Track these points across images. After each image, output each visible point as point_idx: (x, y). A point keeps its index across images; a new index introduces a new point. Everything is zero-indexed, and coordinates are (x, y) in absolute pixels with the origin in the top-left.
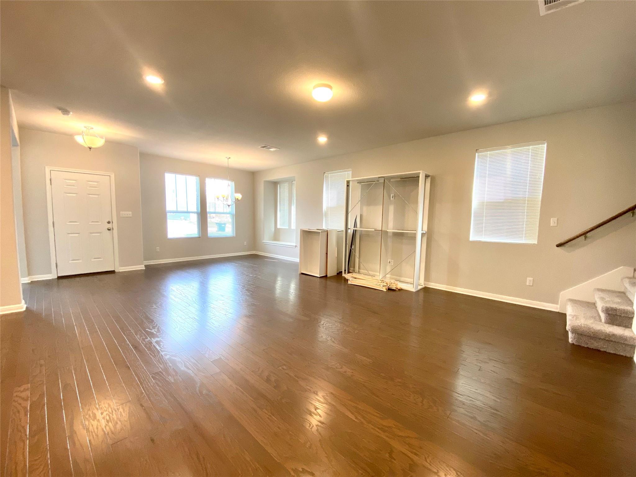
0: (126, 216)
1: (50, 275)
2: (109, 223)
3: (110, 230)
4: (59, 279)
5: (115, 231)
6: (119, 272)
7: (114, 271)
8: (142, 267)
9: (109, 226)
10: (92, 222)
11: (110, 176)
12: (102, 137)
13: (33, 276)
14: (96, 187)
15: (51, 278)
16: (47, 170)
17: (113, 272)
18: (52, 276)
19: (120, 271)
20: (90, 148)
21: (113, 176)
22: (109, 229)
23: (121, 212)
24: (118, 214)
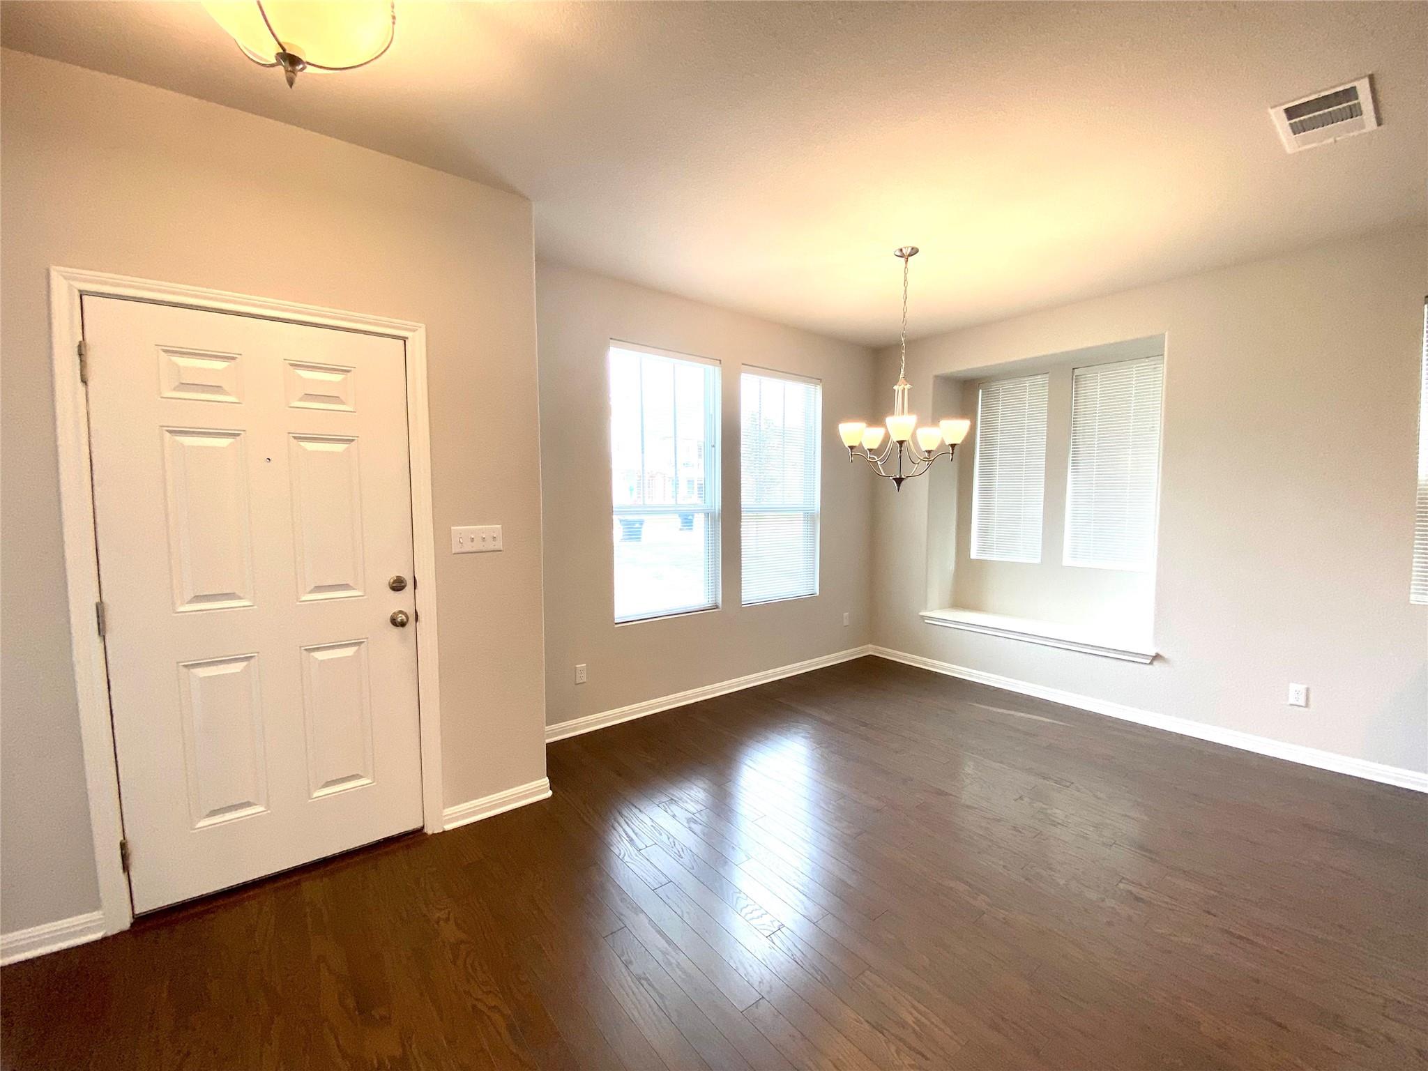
0: (478, 546)
1: (96, 915)
2: (398, 585)
3: (403, 624)
4: (144, 927)
5: (428, 628)
7: (422, 829)
9: (400, 603)
10: (319, 589)
11: (404, 339)
14: (336, 399)
15: (97, 936)
17: (413, 839)
18: (106, 920)
19: (449, 827)
21: (417, 341)
22: (401, 618)
23: (456, 529)
24: (441, 538)
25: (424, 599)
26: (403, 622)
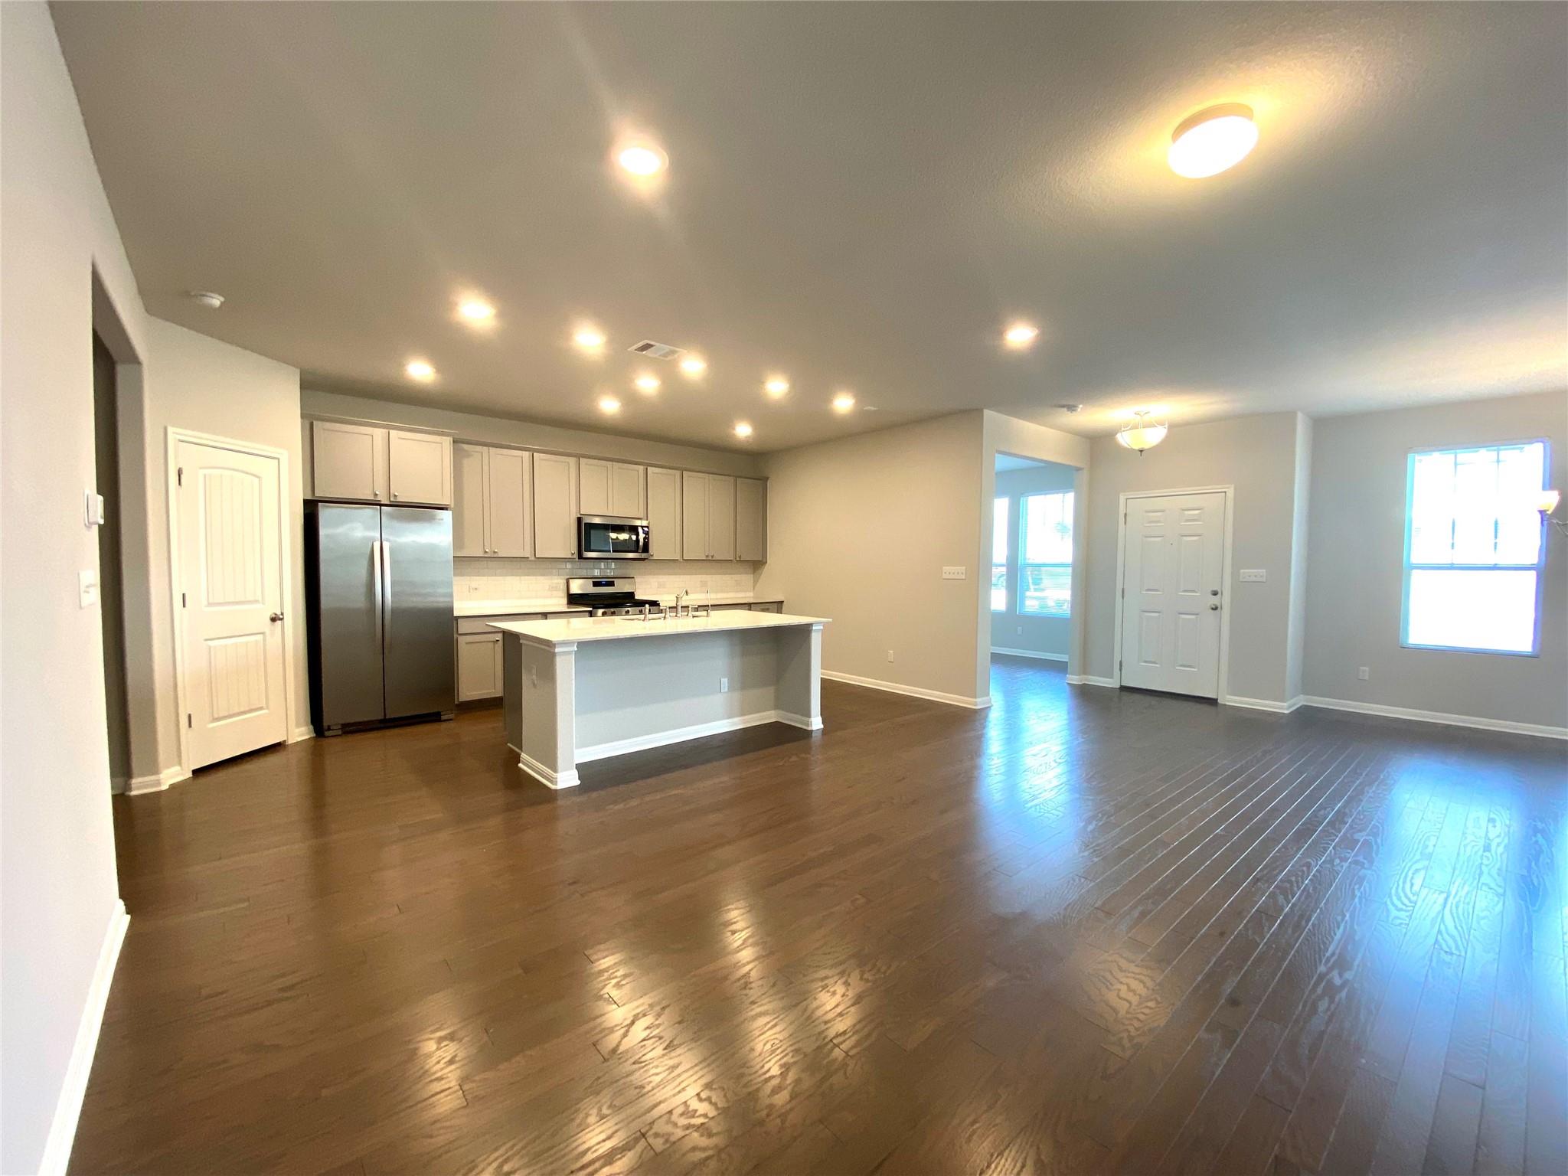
0: (1252, 579)
1: (1112, 680)
4: (1123, 691)
5: (1227, 613)
6: (1225, 705)
7: (1217, 699)
8: (1284, 707)
9: (1215, 600)
10: (1184, 591)
11: (1225, 492)
12: (1162, 424)
13: (1090, 677)
14: (1196, 520)
16: (1122, 498)
17: (1212, 702)
18: (1113, 683)
19: (1228, 704)
20: (1141, 451)
21: (1231, 493)
22: (1213, 606)
23: (1242, 571)
24: (1235, 574)
25: (1226, 600)
26: (1215, 609)
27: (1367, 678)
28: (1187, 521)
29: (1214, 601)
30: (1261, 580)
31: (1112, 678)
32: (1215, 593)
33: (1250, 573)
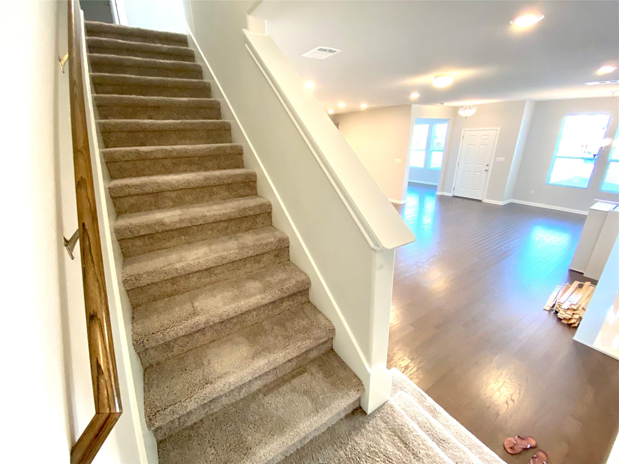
0: (500, 161)
4: (453, 197)
5: (490, 173)
6: (484, 202)
7: (482, 200)
8: (501, 203)
10: (478, 164)
11: (497, 130)
13: (444, 192)
14: (486, 140)
15: (450, 196)
16: (463, 130)
17: (480, 201)
20: (466, 118)
23: (498, 158)
24: (495, 159)
25: (490, 168)
26: (487, 171)
27: (533, 194)
28: (483, 140)
29: (487, 168)
30: (502, 161)
31: (451, 193)
32: (487, 165)
33: (499, 159)
